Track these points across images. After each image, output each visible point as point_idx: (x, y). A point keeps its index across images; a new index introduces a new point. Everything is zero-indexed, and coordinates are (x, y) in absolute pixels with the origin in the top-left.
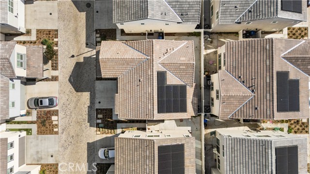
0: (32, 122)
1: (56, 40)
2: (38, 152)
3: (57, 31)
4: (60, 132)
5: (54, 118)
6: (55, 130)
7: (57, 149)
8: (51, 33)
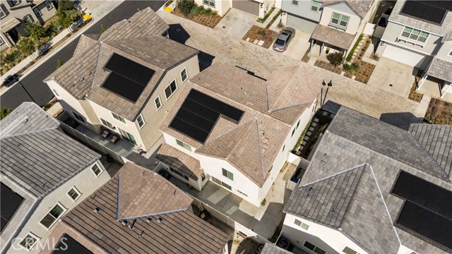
0: (269, 25)
1: (354, 77)
2: (236, 19)
3: (366, 82)
4: (243, 42)
5: (262, 42)
6: (248, 39)
7: (228, 33)
8: (365, 76)
